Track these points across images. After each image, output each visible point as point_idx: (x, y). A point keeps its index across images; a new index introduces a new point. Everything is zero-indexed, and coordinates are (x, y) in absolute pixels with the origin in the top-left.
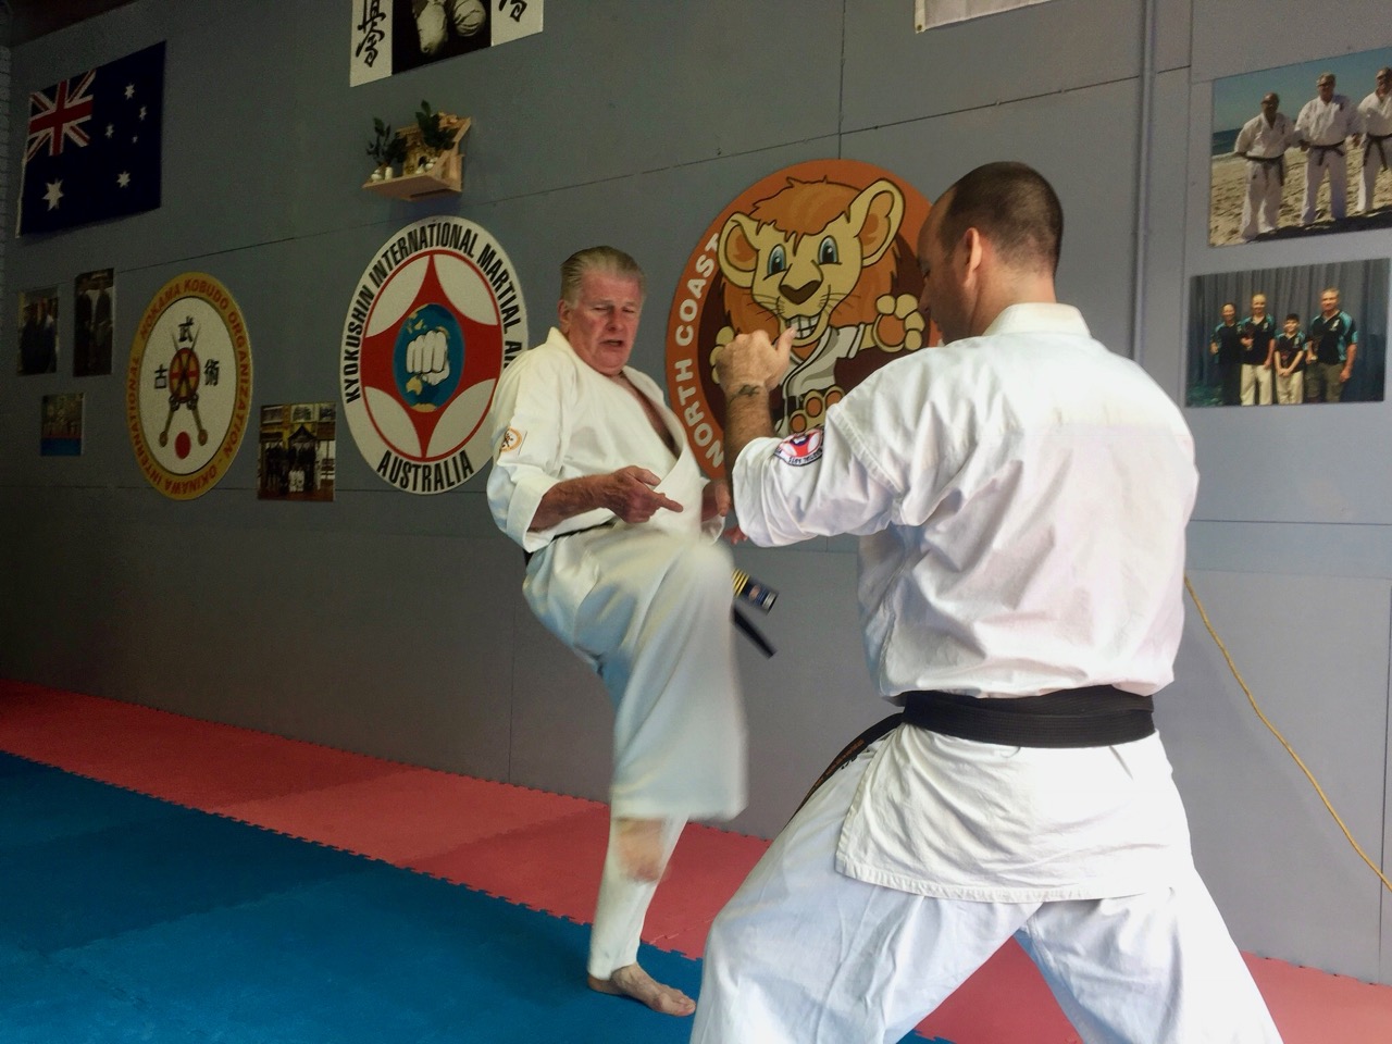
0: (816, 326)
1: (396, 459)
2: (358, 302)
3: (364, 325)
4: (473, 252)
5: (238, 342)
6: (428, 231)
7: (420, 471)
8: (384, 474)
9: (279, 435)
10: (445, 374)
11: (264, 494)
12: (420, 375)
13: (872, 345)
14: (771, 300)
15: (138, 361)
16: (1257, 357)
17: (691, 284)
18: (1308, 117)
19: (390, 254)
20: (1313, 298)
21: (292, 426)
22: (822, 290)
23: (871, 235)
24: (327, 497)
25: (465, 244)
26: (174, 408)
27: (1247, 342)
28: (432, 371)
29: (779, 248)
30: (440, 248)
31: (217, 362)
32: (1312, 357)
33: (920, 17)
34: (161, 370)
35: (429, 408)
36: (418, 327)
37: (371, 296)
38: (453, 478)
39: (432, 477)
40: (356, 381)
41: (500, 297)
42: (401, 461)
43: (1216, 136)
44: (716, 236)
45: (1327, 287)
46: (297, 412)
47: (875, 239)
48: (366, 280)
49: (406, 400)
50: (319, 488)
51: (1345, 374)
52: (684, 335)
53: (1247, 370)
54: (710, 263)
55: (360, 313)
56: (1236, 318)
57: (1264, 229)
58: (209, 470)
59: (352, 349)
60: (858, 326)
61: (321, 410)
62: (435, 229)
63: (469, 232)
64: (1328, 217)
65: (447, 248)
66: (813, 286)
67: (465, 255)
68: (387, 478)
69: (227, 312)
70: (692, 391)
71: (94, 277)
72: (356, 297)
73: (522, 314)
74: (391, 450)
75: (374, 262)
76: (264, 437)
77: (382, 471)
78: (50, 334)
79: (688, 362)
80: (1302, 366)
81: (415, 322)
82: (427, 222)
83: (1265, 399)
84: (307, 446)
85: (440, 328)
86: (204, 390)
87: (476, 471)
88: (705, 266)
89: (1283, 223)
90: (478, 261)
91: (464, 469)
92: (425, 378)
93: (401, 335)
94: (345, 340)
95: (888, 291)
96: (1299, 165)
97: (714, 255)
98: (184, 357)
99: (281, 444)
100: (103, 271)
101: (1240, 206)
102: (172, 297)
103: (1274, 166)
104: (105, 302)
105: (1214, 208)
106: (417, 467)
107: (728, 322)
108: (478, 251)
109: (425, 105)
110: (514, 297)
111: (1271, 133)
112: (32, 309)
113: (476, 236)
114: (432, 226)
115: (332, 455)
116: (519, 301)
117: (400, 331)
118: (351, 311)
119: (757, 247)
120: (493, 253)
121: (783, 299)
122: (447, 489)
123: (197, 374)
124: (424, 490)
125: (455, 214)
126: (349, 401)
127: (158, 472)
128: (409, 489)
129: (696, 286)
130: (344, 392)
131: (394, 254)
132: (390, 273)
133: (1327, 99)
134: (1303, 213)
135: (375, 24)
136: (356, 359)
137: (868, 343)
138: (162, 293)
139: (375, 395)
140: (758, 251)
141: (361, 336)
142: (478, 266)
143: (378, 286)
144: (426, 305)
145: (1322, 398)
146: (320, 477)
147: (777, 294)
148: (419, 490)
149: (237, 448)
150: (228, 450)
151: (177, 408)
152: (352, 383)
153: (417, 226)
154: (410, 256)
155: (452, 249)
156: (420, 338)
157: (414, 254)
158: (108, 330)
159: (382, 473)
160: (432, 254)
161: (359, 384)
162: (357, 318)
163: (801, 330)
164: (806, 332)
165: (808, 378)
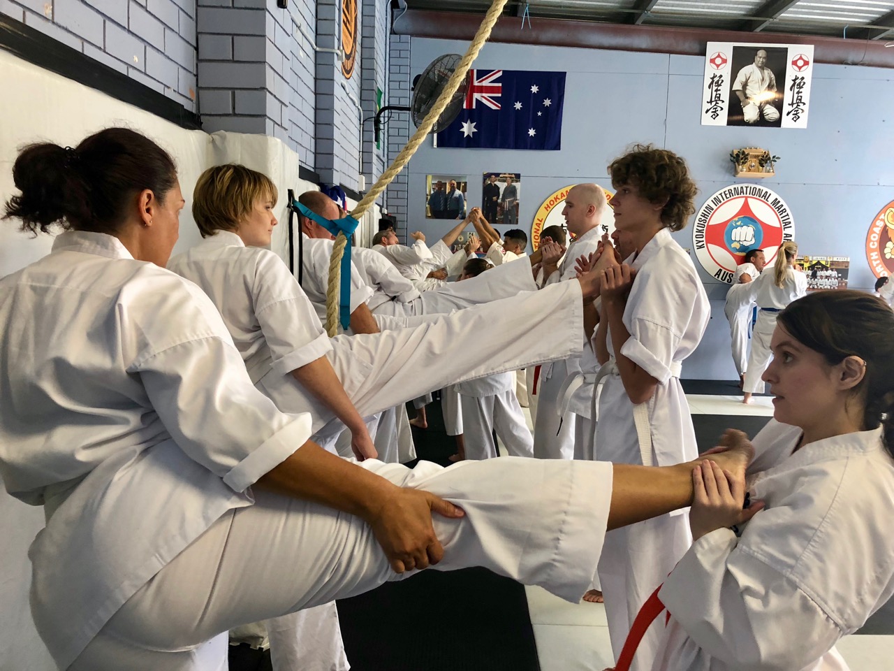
1: (725, 272)
2: (704, 210)
3: (707, 220)
4: (768, 200)
6: (745, 189)
8: (718, 277)
10: (753, 241)
12: (738, 241)
19: (723, 195)
25: (765, 196)
28: (745, 240)
30: (751, 196)
35: (744, 254)
36: (738, 223)
37: (713, 209)
40: (703, 241)
41: (782, 218)
42: (728, 273)
44: (883, 214)
48: (709, 202)
49: (731, 251)
52: (874, 245)
54: (882, 223)
55: (705, 215)
59: (700, 229)
62: (749, 189)
63: (767, 192)
67: (765, 200)
68: (720, 279)
70: (878, 261)
71: (501, 176)
72: (704, 208)
73: (793, 224)
74: (723, 269)
75: (715, 196)
78: (459, 200)
79: (876, 253)
81: (736, 222)
82: (744, 185)
85: (750, 225)
88: (880, 224)
90: (771, 203)
92: (741, 243)
93: (728, 226)
97: (883, 220)
100: (511, 174)
107: (890, 240)
108: (771, 200)
110: (789, 218)
112: (441, 185)
113: (770, 194)
114: (747, 187)
116: (791, 220)
118: (700, 213)
120: (779, 202)
126: (698, 249)
129: (877, 230)
131: (726, 195)
132: (723, 202)
135: (717, 103)
136: (702, 232)
138: (563, 191)
139: (714, 248)
141: (706, 224)
142: (771, 205)
143: (716, 206)
144: (743, 216)
152: (700, 242)
153: (739, 186)
154: (735, 197)
155: (758, 197)
156: (739, 228)
157: (737, 196)
158: (515, 203)
159: (716, 277)
160: (746, 198)
161: (704, 243)
162: (704, 217)
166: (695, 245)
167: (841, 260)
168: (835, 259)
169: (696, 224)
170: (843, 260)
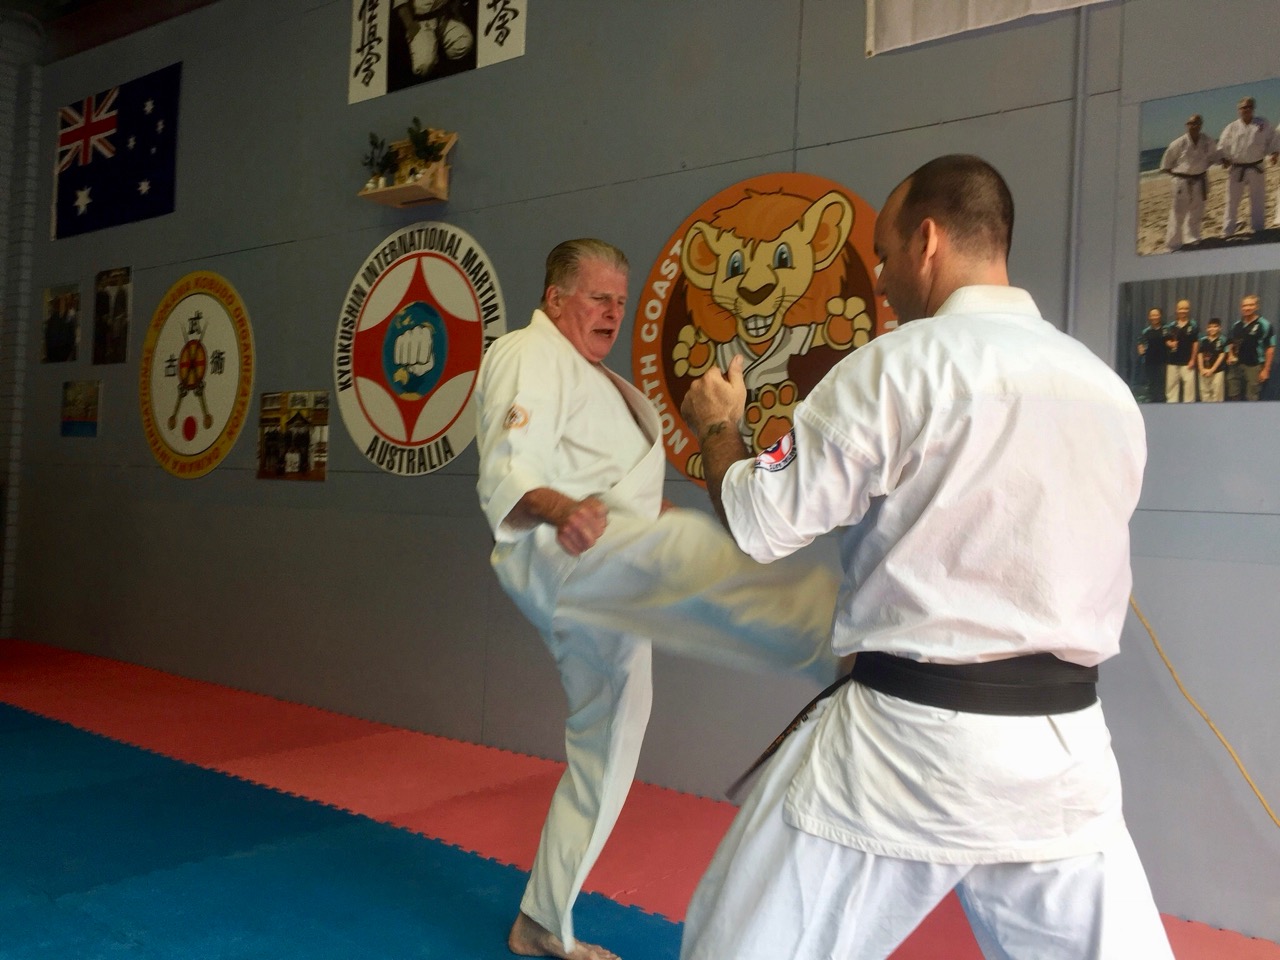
0: (770, 325)
1: (384, 443)
2: (352, 300)
3: (357, 320)
4: (457, 255)
5: (242, 336)
6: (416, 235)
7: (405, 454)
8: (372, 457)
9: (277, 420)
10: (430, 366)
11: (263, 474)
12: (407, 365)
13: (822, 343)
14: (728, 301)
15: (151, 351)
16: (1181, 358)
17: (657, 285)
18: (1229, 136)
19: (381, 255)
20: (1233, 304)
21: (289, 412)
22: (777, 292)
23: (823, 242)
24: (320, 478)
25: (450, 247)
26: (182, 395)
27: (1172, 344)
28: (417, 363)
29: (737, 254)
30: (427, 251)
31: (222, 354)
32: (1233, 359)
33: (870, 44)
34: (171, 360)
35: (414, 397)
36: (406, 322)
37: (364, 294)
38: (435, 461)
39: (416, 460)
40: (348, 372)
41: (482, 296)
42: (388, 445)
43: (1144, 154)
44: (679, 242)
45: (1248, 294)
46: (294, 399)
47: (826, 246)
48: (359, 280)
49: (393, 390)
50: (312, 468)
51: (1264, 375)
52: (649, 332)
53: (1172, 370)
54: (674, 267)
55: (354, 309)
56: (1162, 321)
57: (1189, 240)
58: (213, 452)
59: (346, 342)
60: (809, 326)
61: (316, 398)
62: (423, 233)
63: (453, 236)
64: (1247, 230)
65: (433, 251)
66: (768, 289)
67: (450, 258)
68: (374, 460)
69: (232, 308)
70: (655, 384)
71: (113, 274)
72: (350, 295)
73: (501, 312)
74: (380, 436)
75: (367, 264)
76: (264, 422)
77: (370, 454)
78: (71, 327)
79: (652, 357)
80: (1223, 367)
81: (403, 318)
82: (415, 227)
83: (1189, 397)
84: (302, 430)
85: (426, 324)
86: (211, 380)
87: (457, 454)
88: (670, 269)
89: (1206, 235)
90: (462, 263)
91: (446, 452)
92: (411, 369)
93: (388, 331)
94: (339, 334)
95: (838, 293)
96: (1221, 181)
97: (677, 259)
98: (193, 348)
99: (279, 428)
100: (121, 269)
101: (1166, 219)
102: (183, 293)
103: (1197, 181)
104: (122, 297)
105: (1141, 220)
106: (403, 451)
107: (689, 320)
108: (461, 253)
109: (416, 121)
110: (493, 297)
111: (1196, 152)
112: (55, 304)
113: (460, 240)
114: (420, 231)
115: (325, 439)
117: (390, 325)
118: (345, 308)
119: (717, 251)
120: (476, 256)
121: (740, 300)
122: (429, 471)
123: (204, 363)
124: (408, 472)
125: (441, 221)
126: (342, 389)
127: (166, 453)
128: (395, 470)
129: (661, 288)
130: (337, 382)
131: (386, 256)
132: (382, 273)
133: (1248, 120)
134: (1226, 223)
135: (371, 48)
136: (348, 351)
137: (819, 342)
138: (174, 290)
139: (367, 386)
140: (718, 256)
142: (461, 267)
143: (370, 285)
144: (412, 303)
145: (1242, 397)
146: (314, 459)
147: (736, 295)
148: (404, 473)
149: (239, 432)
150: (231, 433)
151: (185, 394)
152: (344, 373)
153: (408, 231)
154: (399, 258)
155: (438, 252)
156: (407, 333)
157: (403, 256)
158: (124, 323)
159: (369, 456)
160: (419, 257)
161: (352, 374)
162: (351, 314)
163: (757, 329)
164: (762, 331)
165: (763, 373)
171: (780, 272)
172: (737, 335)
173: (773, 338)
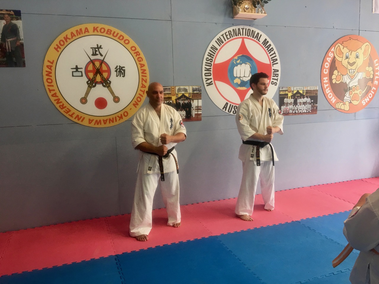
1: (230, 105)
2: (210, 50)
3: (213, 59)
4: (259, 40)
6: (241, 30)
8: (225, 110)
10: (250, 78)
12: (240, 77)
14: (345, 65)
17: (328, 59)
19: (224, 35)
22: (356, 64)
23: (365, 54)
24: (199, 120)
25: (257, 37)
26: (91, 87)
28: (244, 76)
29: (347, 53)
30: (246, 37)
31: (123, 67)
33: (374, 10)
34: (77, 68)
35: (244, 88)
36: (238, 62)
37: (217, 49)
40: (211, 79)
41: (271, 56)
42: (233, 106)
44: (334, 48)
48: (213, 43)
49: (234, 86)
52: (326, 71)
54: (332, 54)
55: (211, 54)
58: (123, 113)
59: (208, 67)
60: (363, 73)
61: (193, 89)
62: (244, 30)
63: (258, 34)
66: (354, 63)
67: (257, 41)
68: (227, 111)
70: (328, 85)
72: (209, 48)
73: (278, 61)
75: (217, 37)
77: (225, 109)
79: (327, 78)
81: (236, 60)
82: (241, 27)
85: (247, 63)
92: (241, 79)
95: (368, 65)
97: (333, 52)
98: (98, 63)
99: (171, 101)
102: (82, 33)
107: (336, 69)
108: (262, 40)
110: (276, 56)
114: (243, 29)
115: (200, 105)
117: (231, 62)
120: (268, 42)
121: (348, 65)
123: (109, 71)
126: (208, 85)
129: (329, 60)
131: (227, 36)
132: (224, 42)
137: (364, 76)
139: (221, 85)
140: (343, 53)
141: (212, 63)
142: (262, 45)
143: (219, 46)
144: (241, 55)
146: (194, 113)
150: (136, 105)
151: (94, 87)
152: (209, 79)
153: (236, 28)
154: (234, 38)
155: (251, 38)
156: (239, 66)
157: (235, 37)
158: (18, 43)
159: (224, 110)
160: (243, 38)
161: (212, 80)
162: (210, 56)
163: (352, 72)
164: (353, 73)
165: (353, 83)
166: (205, 83)
167: (312, 89)
168: (309, 89)
169: (204, 64)
170: (314, 89)
171: (357, 59)
172: (348, 74)
173: (355, 75)
